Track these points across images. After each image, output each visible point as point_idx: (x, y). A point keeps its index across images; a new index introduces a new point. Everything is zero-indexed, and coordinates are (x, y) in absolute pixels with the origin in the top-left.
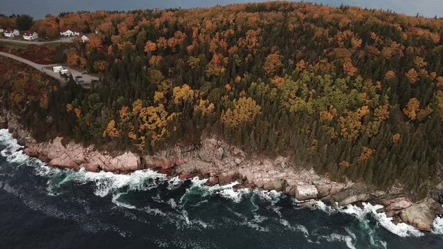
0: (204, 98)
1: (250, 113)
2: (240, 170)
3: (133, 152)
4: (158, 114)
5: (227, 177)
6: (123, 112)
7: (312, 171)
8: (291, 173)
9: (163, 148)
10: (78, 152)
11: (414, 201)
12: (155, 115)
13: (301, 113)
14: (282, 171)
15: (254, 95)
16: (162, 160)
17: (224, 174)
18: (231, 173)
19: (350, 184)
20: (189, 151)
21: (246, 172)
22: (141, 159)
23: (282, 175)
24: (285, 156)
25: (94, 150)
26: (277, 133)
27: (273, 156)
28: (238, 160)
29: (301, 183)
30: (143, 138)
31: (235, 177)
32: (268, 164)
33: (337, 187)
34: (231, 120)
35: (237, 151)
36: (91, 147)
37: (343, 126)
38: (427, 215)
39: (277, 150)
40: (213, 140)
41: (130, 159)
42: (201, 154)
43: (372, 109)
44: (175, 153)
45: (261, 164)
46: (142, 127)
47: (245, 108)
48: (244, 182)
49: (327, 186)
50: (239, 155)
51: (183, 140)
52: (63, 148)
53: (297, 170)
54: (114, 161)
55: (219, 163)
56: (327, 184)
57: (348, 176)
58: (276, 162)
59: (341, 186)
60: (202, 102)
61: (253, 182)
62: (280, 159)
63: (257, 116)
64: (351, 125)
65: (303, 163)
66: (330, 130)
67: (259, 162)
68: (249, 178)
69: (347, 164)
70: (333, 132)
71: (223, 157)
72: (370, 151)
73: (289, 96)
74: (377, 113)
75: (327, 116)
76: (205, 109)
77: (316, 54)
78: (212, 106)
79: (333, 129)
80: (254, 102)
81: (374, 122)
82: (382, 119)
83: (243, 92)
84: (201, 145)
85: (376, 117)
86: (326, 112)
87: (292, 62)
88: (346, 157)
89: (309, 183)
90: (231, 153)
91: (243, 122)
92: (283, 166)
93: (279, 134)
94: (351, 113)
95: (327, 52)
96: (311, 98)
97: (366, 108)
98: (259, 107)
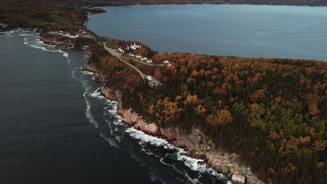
0: (203, 105)
1: (223, 120)
2: (207, 154)
3: (156, 124)
4: (173, 106)
5: (198, 155)
6: (159, 102)
7: (249, 169)
8: (236, 166)
9: (169, 126)
10: (134, 117)
12: (171, 107)
13: (257, 129)
14: (231, 163)
15: (231, 108)
16: (167, 133)
17: (197, 153)
18: (201, 153)
20: (184, 133)
21: (210, 156)
22: (159, 129)
23: (230, 165)
24: (237, 153)
25: (141, 119)
26: (237, 137)
27: (231, 152)
28: (209, 148)
29: (237, 173)
30: (161, 117)
31: (203, 157)
32: (226, 156)
34: (211, 121)
35: (210, 142)
36: (141, 117)
37: (282, 145)
39: (234, 148)
40: (198, 130)
41: (153, 127)
42: (191, 137)
43: (312, 140)
44: (175, 132)
45: (223, 155)
46: (163, 111)
47: (224, 115)
48: (206, 161)
50: (210, 145)
51: (181, 125)
52: (130, 114)
53: (240, 165)
54: (146, 126)
55: (197, 145)
56: (254, 180)
57: (272, 180)
58: (231, 156)
60: (199, 106)
61: (210, 163)
62: (234, 155)
63: (228, 123)
64: (288, 146)
65: (245, 161)
66: (270, 144)
67: (222, 153)
68: (210, 160)
69: (272, 171)
70: (272, 147)
71: (201, 142)
72: (293, 168)
73: (255, 117)
74: (315, 144)
75: (274, 135)
76: (199, 111)
77: (291, 95)
78: (204, 110)
79: (273, 144)
80: (230, 114)
81: (307, 149)
82: (317, 149)
83: (227, 107)
84: (191, 132)
85: (313, 146)
86: (274, 133)
87: (272, 96)
88: (273, 166)
89: (243, 175)
90: (207, 142)
91: (218, 124)
92: (234, 160)
93: (238, 138)
94: (293, 138)
95: (302, 95)
96: (270, 122)
97: (308, 138)
98: (232, 118)
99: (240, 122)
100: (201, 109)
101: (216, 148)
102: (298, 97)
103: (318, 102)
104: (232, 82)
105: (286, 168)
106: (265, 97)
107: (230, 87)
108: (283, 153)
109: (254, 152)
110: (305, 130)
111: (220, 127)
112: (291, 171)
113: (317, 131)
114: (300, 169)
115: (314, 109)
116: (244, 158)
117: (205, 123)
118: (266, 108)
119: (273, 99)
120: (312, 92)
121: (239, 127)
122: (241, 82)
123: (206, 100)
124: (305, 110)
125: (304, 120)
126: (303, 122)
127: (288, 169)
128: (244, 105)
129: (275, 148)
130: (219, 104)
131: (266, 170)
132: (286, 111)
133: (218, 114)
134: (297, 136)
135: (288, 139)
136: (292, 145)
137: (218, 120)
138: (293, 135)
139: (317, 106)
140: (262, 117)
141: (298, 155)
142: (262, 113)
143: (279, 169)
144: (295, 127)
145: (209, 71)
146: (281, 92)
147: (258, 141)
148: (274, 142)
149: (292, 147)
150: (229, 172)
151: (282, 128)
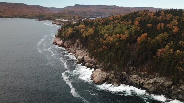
9: (67, 40)
11: (102, 70)
19: (93, 59)
22: (63, 43)
44: (69, 43)
73: (104, 30)
80: (92, 30)
82: (123, 39)
85: (121, 38)
86: (107, 35)
105: (101, 48)
110: (123, 31)
133: (88, 31)
142: (108, 27)
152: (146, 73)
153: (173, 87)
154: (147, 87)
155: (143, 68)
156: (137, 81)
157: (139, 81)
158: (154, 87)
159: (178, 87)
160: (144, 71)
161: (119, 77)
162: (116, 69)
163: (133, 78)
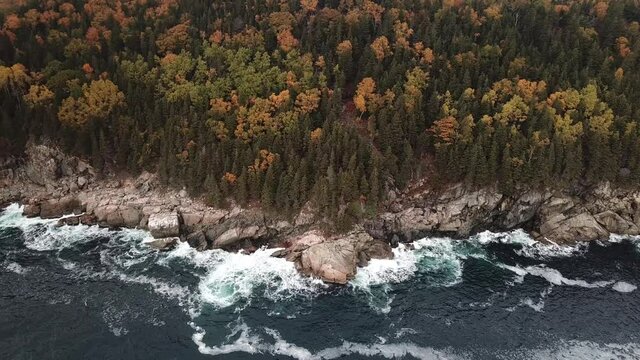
0: (43, 82)
1: (102, 105)
2: (82, 196)
5: (56, 205)
7: (183, 193)
8: (155, 198)
11: (328, 235)
13: (183, 103)
14: (142, 196)
15: (115, 74)
17: (53, 201)
18: (66, 199)
19: (237, 210)
20: (7, 167)
21: (87, 199)
23: (141, 201)
24: (152, 170)
26: (142, 134)
27: (136, 173)
28: (82, 180)
29: (157, 210)
31: (72, 207)
32: (130, 185)
33: (213, 216)
34: (72, 115)
35: (82, 166)
37: (240, 120)
38: (346, 258)
39: (141, 161)
40: (43, 148)
42: (30, 171)
43: (294, 95)
45: (120, 186)
47: (101, 93)
49: (198, 214)
50: (85, 173)
53: (163, 193)
55: (50, 185)
56: (199, 210)
57: (236, 198)
58: (138, 181)
59: (220, 214)
60: (34, 88)
61: (93, 213)
62: (145, 176)
63: (115, 107)
64: (251, 118)
65: (171, 179)
66: (216, 125)
67: (117, 184)
68: (89, 208)
69: (231, 177)
70: (220, 129)
71: (59, 174)
72: (271, 157)
73: (174, 80)
74: (300, 101)
75: (220, 106)
76: (36, 99)
77: (241, 22)
78: (47, 93)
79: (222, 124)
80: (114, 87)
81: (288, 113)
82: (306, 109)
83: (105, 74)
84: (27, 157)
85: (298, 106)
86: (220, 100)
87: (203, 34)
88: (231, 167)
89: (172, 210)
90: (75, 169)
91: (90, 117)
92: (147, 188)
93: (146, 136)
94: (258, 101)
95: (260, 19)
96: (208, 82)
97: (285, 94)
98: (121, 94)
99: (142, 100)
100: (38, 94)
101: (103, 177)
102: (254, 24)
103: (292, 25)
104: (111, 23)
105: (257, 161)
106: (190, 40)
107: (107, 34)
108: (245, 135)
109: (185, 153)
110: (278, 80)
111: (97, 123)
112: (268, 165)
113: (299, 76)
114: (282, 154)
115: (287, 40)
116: (168, 173)
117: (59, 124)
118: (194, 56)
119: (207, 38)
120: (279, 10)
121: (142, 110)
122: (131, 20)
123: (48, 70)
124: (272, 43)
125: (273, 62)
126: (271, 67)
127: (261, 162)
128: (145, 60)
129: (227, 131)
130: (84, 72)
131: (218, 180)
132: (235, 54)
133: (86, 94)
134: (264, 95)
135: (250, 106)
136: (258, 113)
137: (88, 109)
138: (259, 95)
139: (291, 31)
140: (190, 76)
141: (273, 129)
142: (188, 67)
143: (244, 168)
144: (258, 78)
145: (51, 12)
146: (219, 21)
147: (189, 126)
148: (223, 120)
149: (259, 118)
150: (141, 216)
151: (234, 88)
152: (426, 192)
153: (503, 205)
154: (451, 227)
155: (414, 182)
156: (420, 221)
157: (425, 221)
158: (465, 221)
159: (515, 200)
160: (420, 190)
161: (381, 233)
162: (363, 216)
163: (410, 218)
